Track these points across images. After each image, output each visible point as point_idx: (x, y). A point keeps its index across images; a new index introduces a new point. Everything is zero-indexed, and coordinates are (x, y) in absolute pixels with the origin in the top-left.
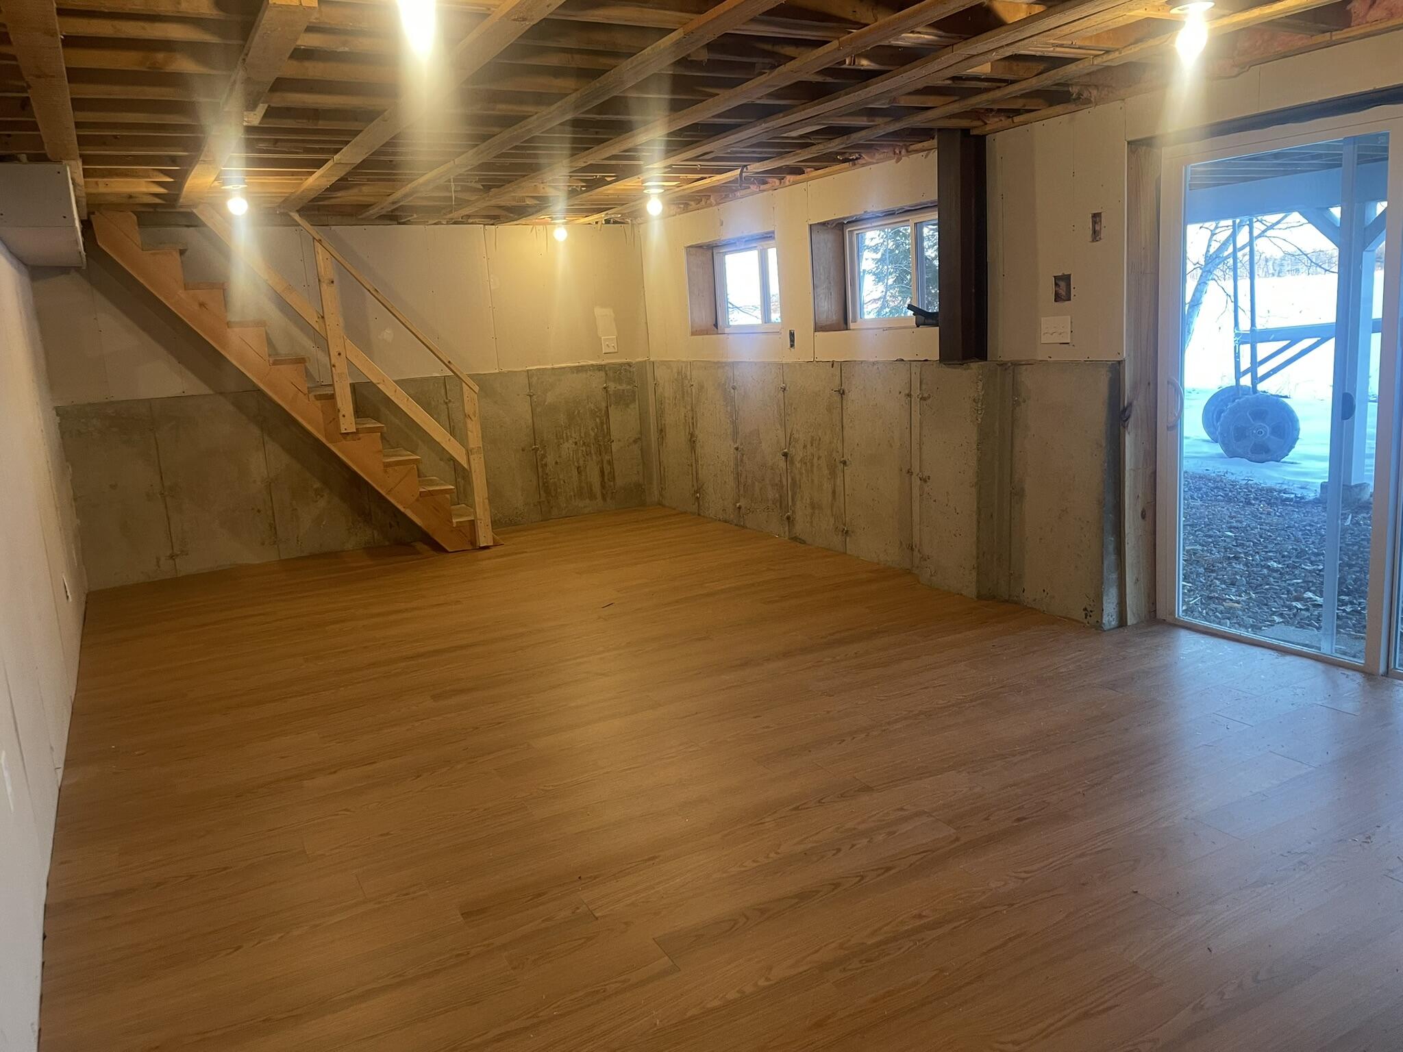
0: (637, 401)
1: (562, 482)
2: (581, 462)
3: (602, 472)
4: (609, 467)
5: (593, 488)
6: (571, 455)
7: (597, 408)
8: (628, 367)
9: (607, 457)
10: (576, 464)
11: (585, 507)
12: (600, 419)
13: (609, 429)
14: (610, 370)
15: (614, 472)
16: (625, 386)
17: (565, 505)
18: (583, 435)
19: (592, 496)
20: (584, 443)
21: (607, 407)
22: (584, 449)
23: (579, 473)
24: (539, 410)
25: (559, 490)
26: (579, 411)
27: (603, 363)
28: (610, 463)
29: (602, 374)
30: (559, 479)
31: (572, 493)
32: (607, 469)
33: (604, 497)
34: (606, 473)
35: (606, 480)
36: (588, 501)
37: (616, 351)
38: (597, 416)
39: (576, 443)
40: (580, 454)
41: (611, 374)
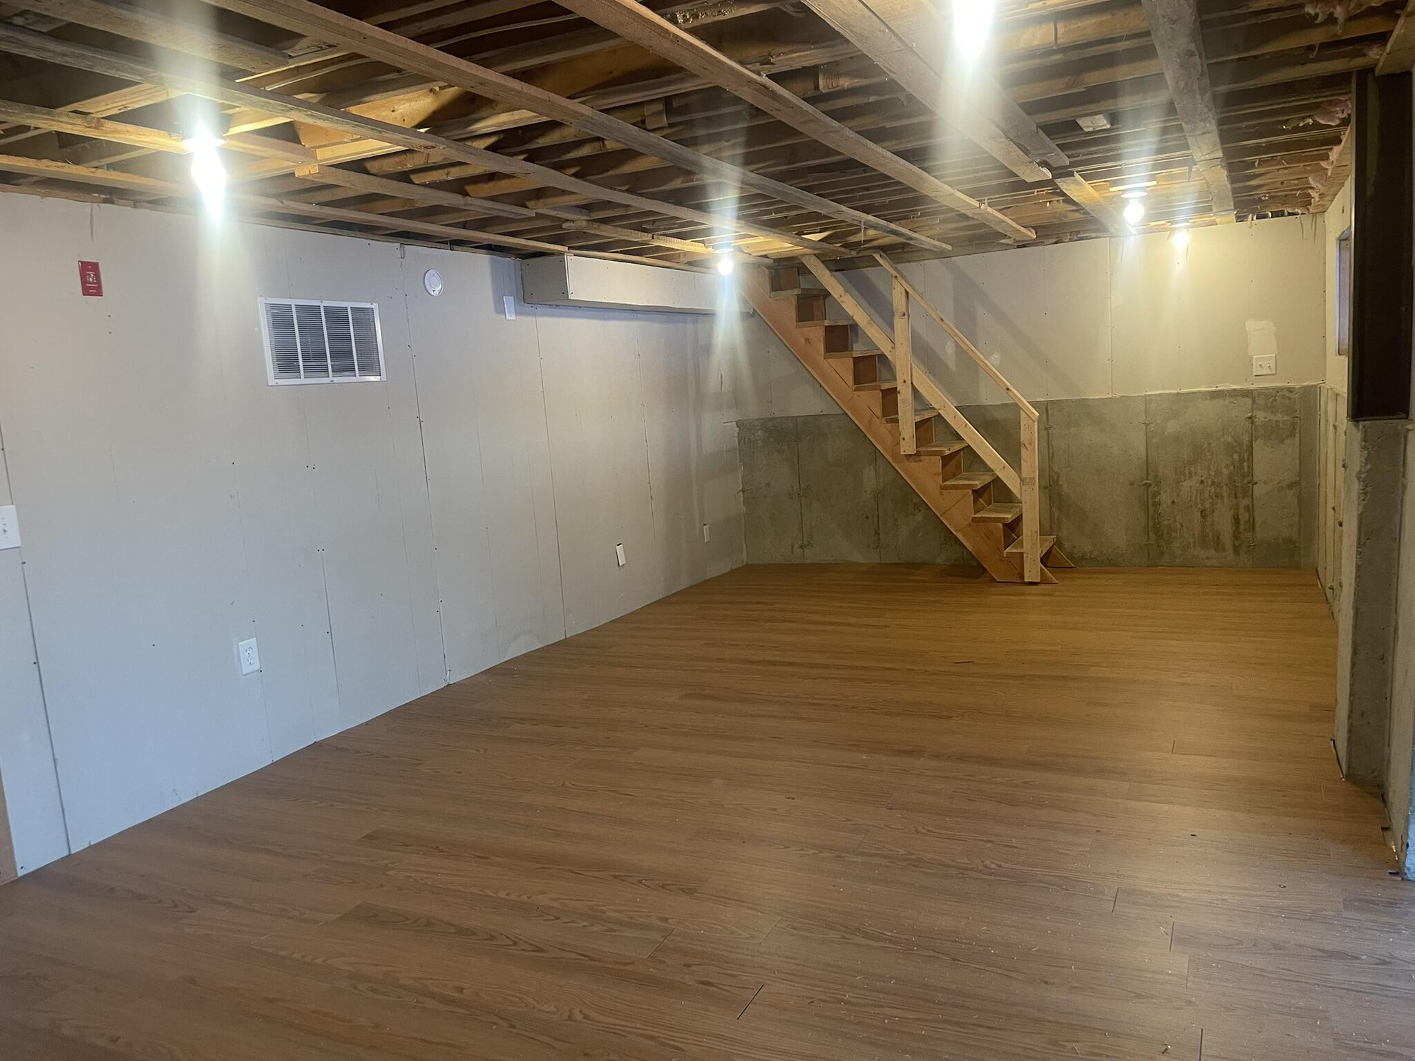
0: (1298, 435)
1: (1178, 526)
2: (1207, 505)
3: (1237, 520)
4: (1247, 514)
5: (1221, 537)
6: (1194, 495)
7: (1235, 442)
8: (1287, 394)
9: (1246, 502)
10: (1200, 506)
11: (1207, 558)
12: (1240, 456)
13: (1251, 467)
14: (1259, 396)
15: (1254, 520)
16: (1279, 415)
17: (1180, 552)
18: (1212, 472)
19: (1219, 546)
20: (1213, 483)
21: (1251, 441)
22: (1213, 489)
23: (1202, 517)
24: (1155, 440)
25: (1174, 534)
26: (1210, 444)
27: (1252, 387)
28: (1251, 509)
29: (1249, 401)
30: (1175, 521)
31: (1192, 540)
32: (1244, 516)
33: (1236, 549)
34: (1242, 522)
35: (1241, 529)
36: (1213, 552)
37: (1274, 372)
38: (1236, 452)
39: (1202, 482)
40: (1207, 495)
41: (1261, 401)
